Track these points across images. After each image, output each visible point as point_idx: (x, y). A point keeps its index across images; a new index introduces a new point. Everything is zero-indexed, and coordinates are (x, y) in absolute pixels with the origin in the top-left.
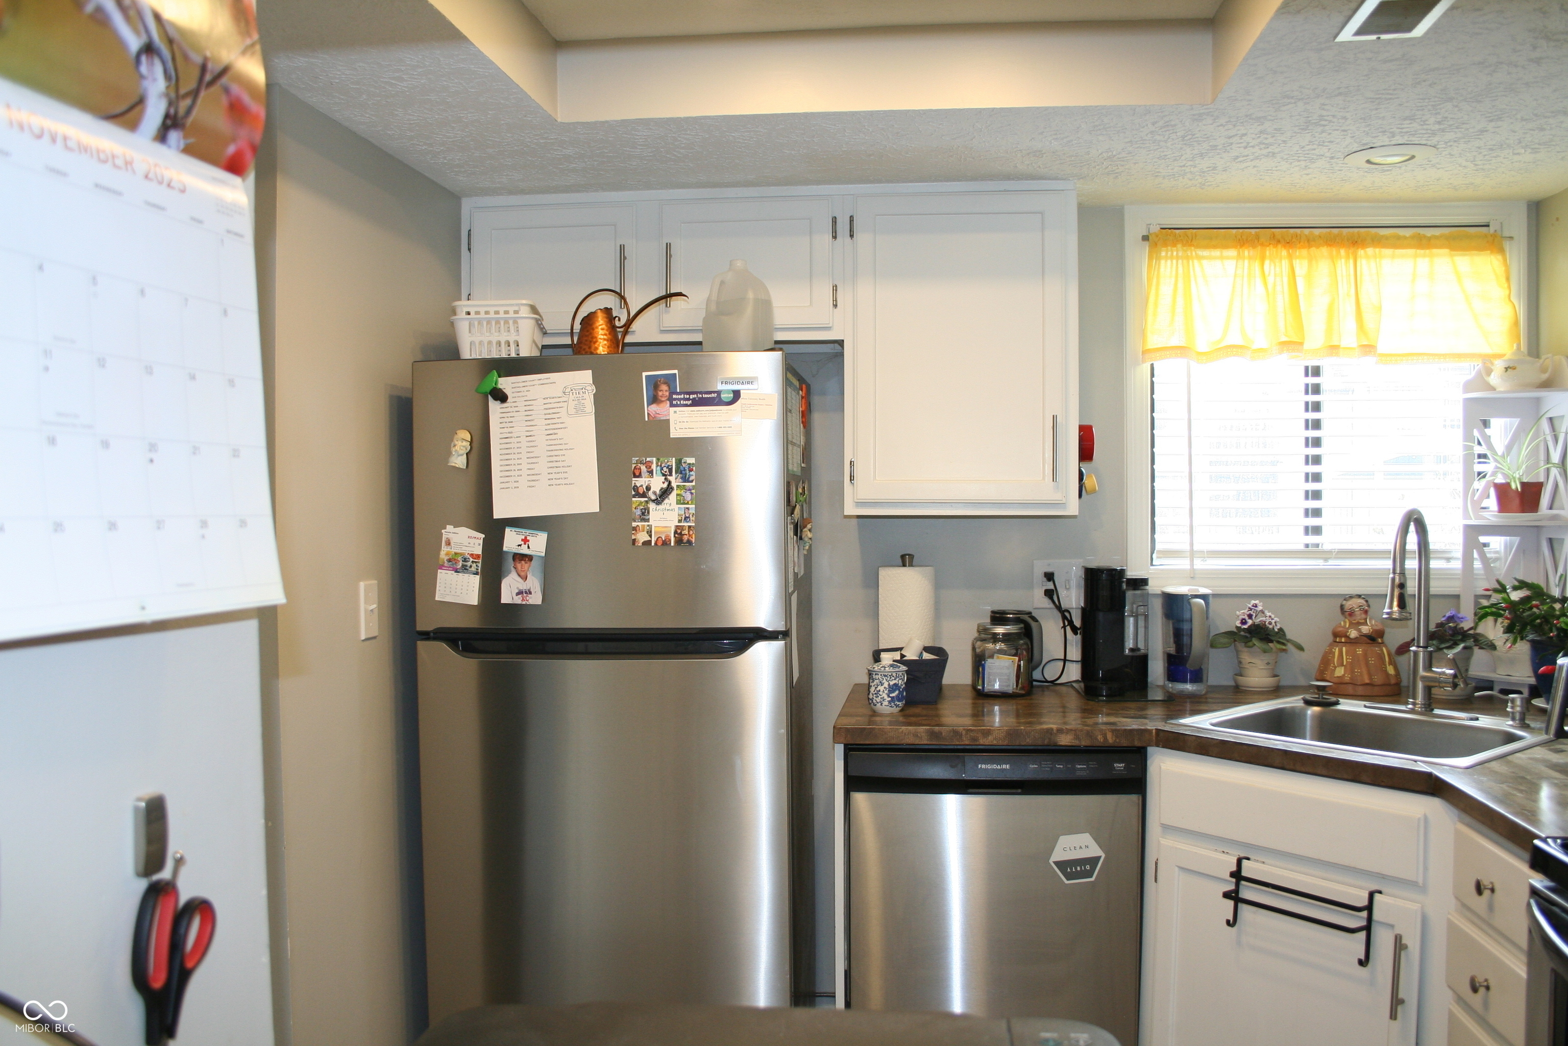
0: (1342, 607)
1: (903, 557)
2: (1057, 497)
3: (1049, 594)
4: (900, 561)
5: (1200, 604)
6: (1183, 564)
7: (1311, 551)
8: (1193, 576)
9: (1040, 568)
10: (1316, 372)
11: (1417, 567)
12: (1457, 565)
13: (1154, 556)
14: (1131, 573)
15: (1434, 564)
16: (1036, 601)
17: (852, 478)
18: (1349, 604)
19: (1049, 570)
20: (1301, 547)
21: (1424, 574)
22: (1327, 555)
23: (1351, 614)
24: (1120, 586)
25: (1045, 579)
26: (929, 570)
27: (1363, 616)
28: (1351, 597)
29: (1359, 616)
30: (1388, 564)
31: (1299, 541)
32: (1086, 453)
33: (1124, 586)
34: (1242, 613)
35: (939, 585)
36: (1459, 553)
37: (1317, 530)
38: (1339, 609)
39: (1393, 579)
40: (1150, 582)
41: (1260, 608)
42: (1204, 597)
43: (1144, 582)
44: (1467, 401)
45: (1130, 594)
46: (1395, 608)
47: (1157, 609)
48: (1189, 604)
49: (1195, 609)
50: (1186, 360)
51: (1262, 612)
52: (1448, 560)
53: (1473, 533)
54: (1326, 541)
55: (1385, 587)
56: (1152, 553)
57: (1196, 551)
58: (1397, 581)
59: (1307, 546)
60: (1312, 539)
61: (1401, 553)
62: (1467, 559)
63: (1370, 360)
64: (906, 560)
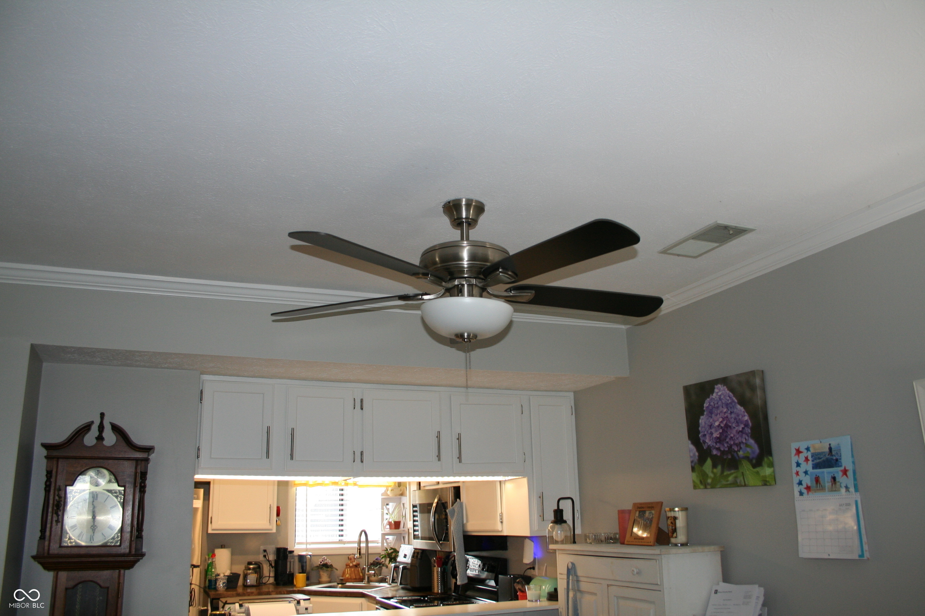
0: (348, 557)
1: (222, 546)
2: (270, 527)
3: (265, 556)
4: (221, 546)
5: (309, 557)
6: (304, 546)
7: (340, 542)
8: (307, 550)
9: (262, 548)
10: (342, 490)
11: (365, 546)
12: (380, 545)
13: (296, 544)
14: (289, 549)
15: (370, 545)
16: (261, 558)
17: (211, 523)
18: (350, 557)
19: (265, 549)
20: (338, 541)
21: (367, 547)
22: (344, 543)
23: (351, 559)
24: (287, 553)
25: (263, 552)
26: (230, 549)
27: (354, 560)
28: (351, 555)
29: (353, 560)
30: (356, 545)
31: (338, 539)
32: (278, 514)
33: (288, 553)
34: (321, 560)
35: (233, 554)
36: (380, 541)
37: (342, 536)
38: (348, 558)
39: (358, 548)
40: (295, 551)
41: (326, 558)
42: (310, 555)
43: (293, 552)
44: (382, 499)
45: (289, 555)
46: (358, 555)
47: (297, 559)
48: (306, 558)
49: (307, 559)
50: (306, 487)
51: (326, 559)
52: (378, 543)
53: (384, 535)
54: (344, 539)
55: (356, 551)
56: (295, 543)
57: (308, 543)
58: (359, 548)
59: (339, 540)
60: (341, 538)
61: (360, 542)
62: (382, 543)
63: (356, 487)
64: (222, 547)
